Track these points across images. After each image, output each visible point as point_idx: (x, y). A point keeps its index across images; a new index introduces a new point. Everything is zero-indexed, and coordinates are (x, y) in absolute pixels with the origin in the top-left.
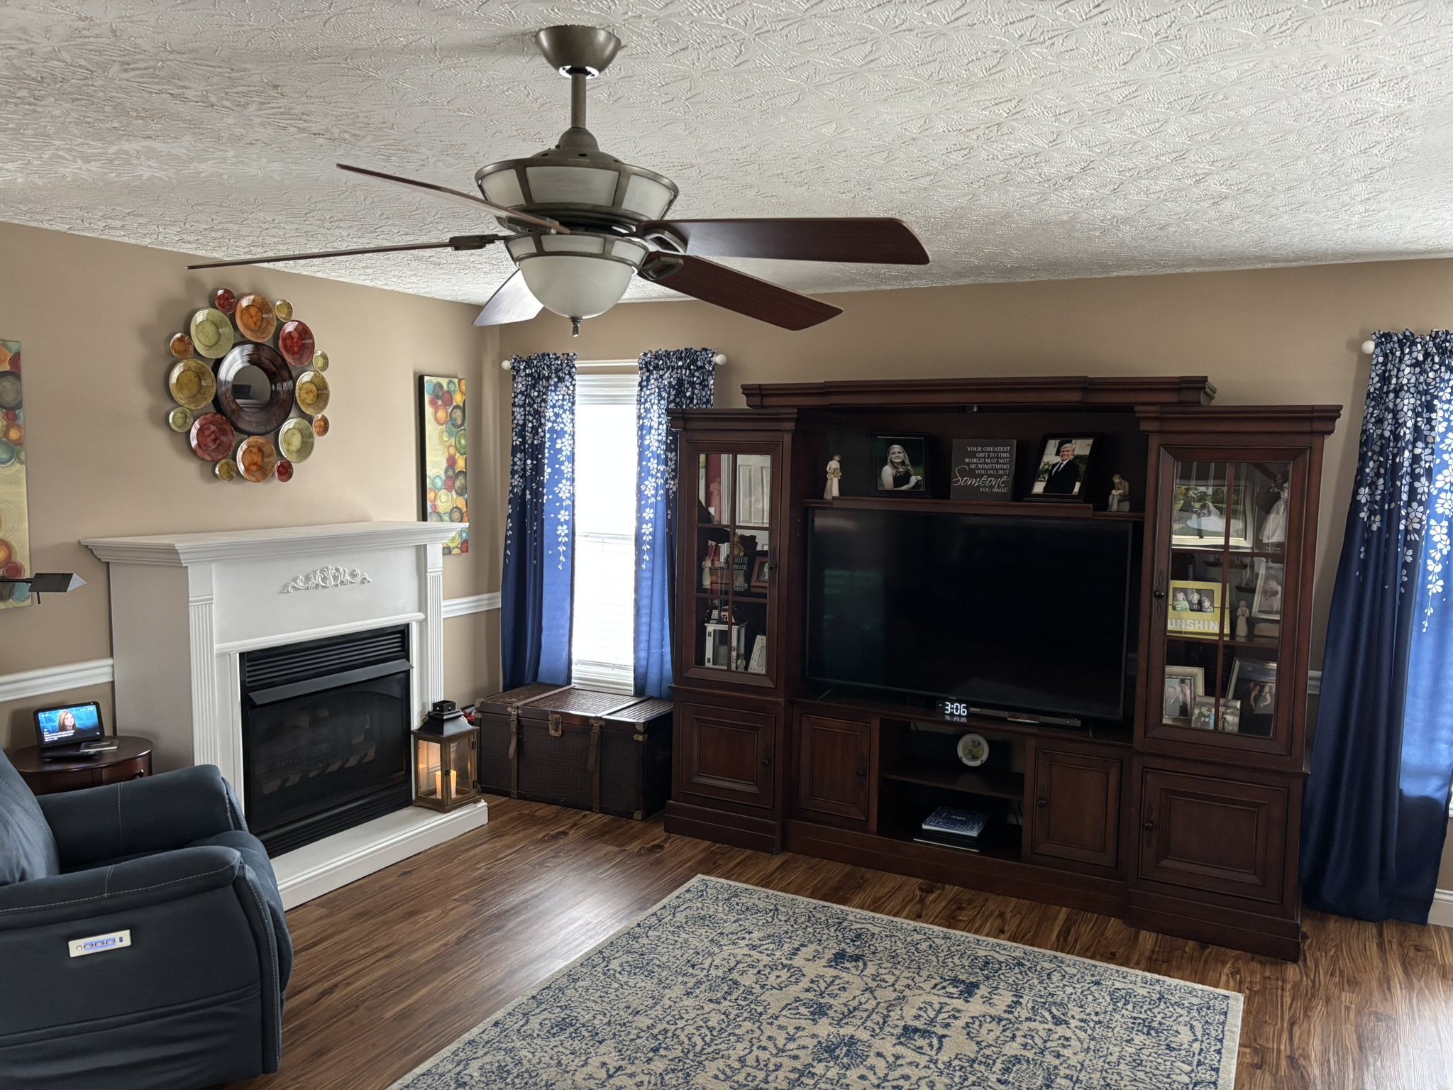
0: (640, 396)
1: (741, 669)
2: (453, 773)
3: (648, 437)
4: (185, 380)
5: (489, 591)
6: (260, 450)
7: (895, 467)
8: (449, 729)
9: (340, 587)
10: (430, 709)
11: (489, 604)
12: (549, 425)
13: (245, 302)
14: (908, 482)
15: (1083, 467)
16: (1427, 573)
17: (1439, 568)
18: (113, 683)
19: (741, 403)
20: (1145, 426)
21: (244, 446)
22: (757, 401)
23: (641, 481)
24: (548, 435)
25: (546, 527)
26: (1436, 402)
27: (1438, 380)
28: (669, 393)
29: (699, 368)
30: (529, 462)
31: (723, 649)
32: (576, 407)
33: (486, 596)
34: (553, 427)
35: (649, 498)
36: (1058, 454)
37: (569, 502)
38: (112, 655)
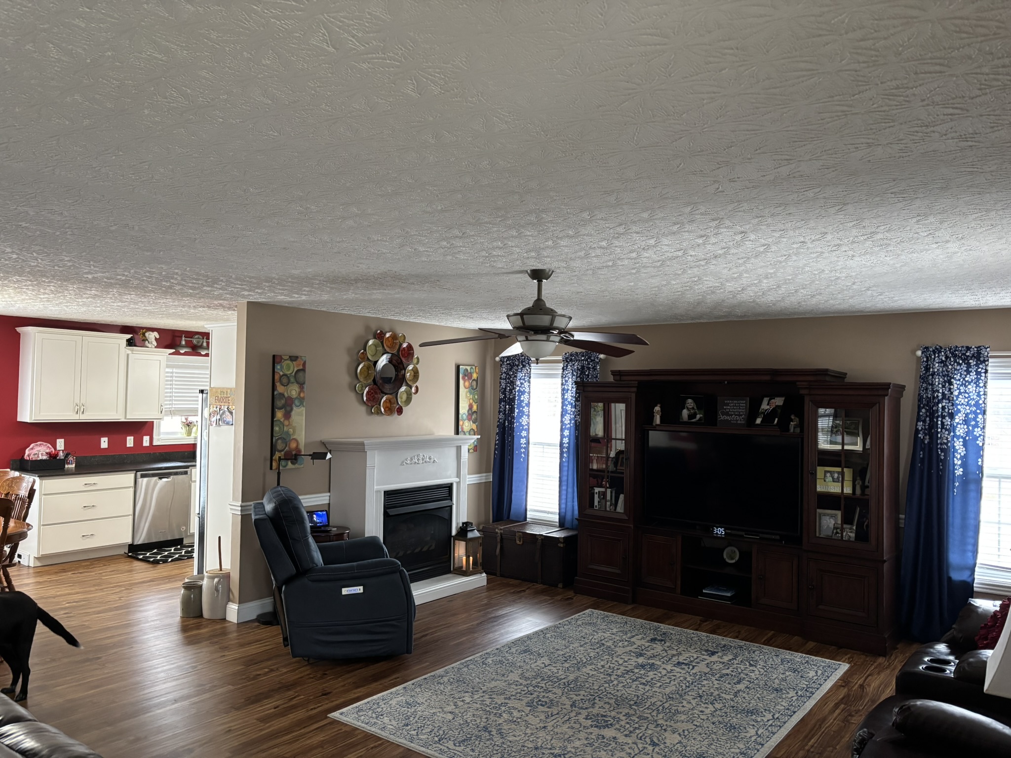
0: (563, 374)
1: (612, 510)
2: (471, 558)
3: (566, 394)
4: (363, 371)
5: (486, 472)
6: (390, 401)
7: (689, 410)
8: (470, 535)
9: (425, 464)
10: (461, 525)
11: (486, 479)
12: (518, 388)
13: (388, 335)
14: (695, 418)
15: (779, 411)
16: (954, 465)
17: (959, 462)
18: (329, 504)
19: (611, 379)
20: (802, 392)
21: (384, 399)
22: (618, 378)
23: (562, 416)
24: (517, 393)
25: (515, 439)
26: (952, 380)
27: (953, 369)
28: (577, 373)
29: (592, 361)
30: (507, 407)
31: (603, 501)
32: (532, 380)
33: (484, 474)
34: (520, 389)
35: (567, 425)
36: (768, 405)
37: (526, 427)
38: (329, 492)
